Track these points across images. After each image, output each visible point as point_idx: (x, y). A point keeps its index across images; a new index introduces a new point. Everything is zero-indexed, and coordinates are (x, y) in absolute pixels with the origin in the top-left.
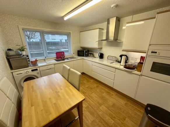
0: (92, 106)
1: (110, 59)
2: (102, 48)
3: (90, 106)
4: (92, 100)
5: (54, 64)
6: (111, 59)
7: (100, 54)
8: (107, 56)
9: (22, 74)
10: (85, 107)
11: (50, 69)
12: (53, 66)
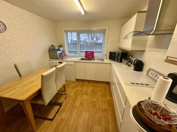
0: (67, 124)
1: (151, 75)
2: (144, 51)
3: (65, 121)
4: (76, 118)
5: (75, 62)
6: (154, 77)
7: (136, 61)
8: (149, 69)
9: (53, 63)
10: (63, 117)
11: (71, 65)
12: (73, 63)
